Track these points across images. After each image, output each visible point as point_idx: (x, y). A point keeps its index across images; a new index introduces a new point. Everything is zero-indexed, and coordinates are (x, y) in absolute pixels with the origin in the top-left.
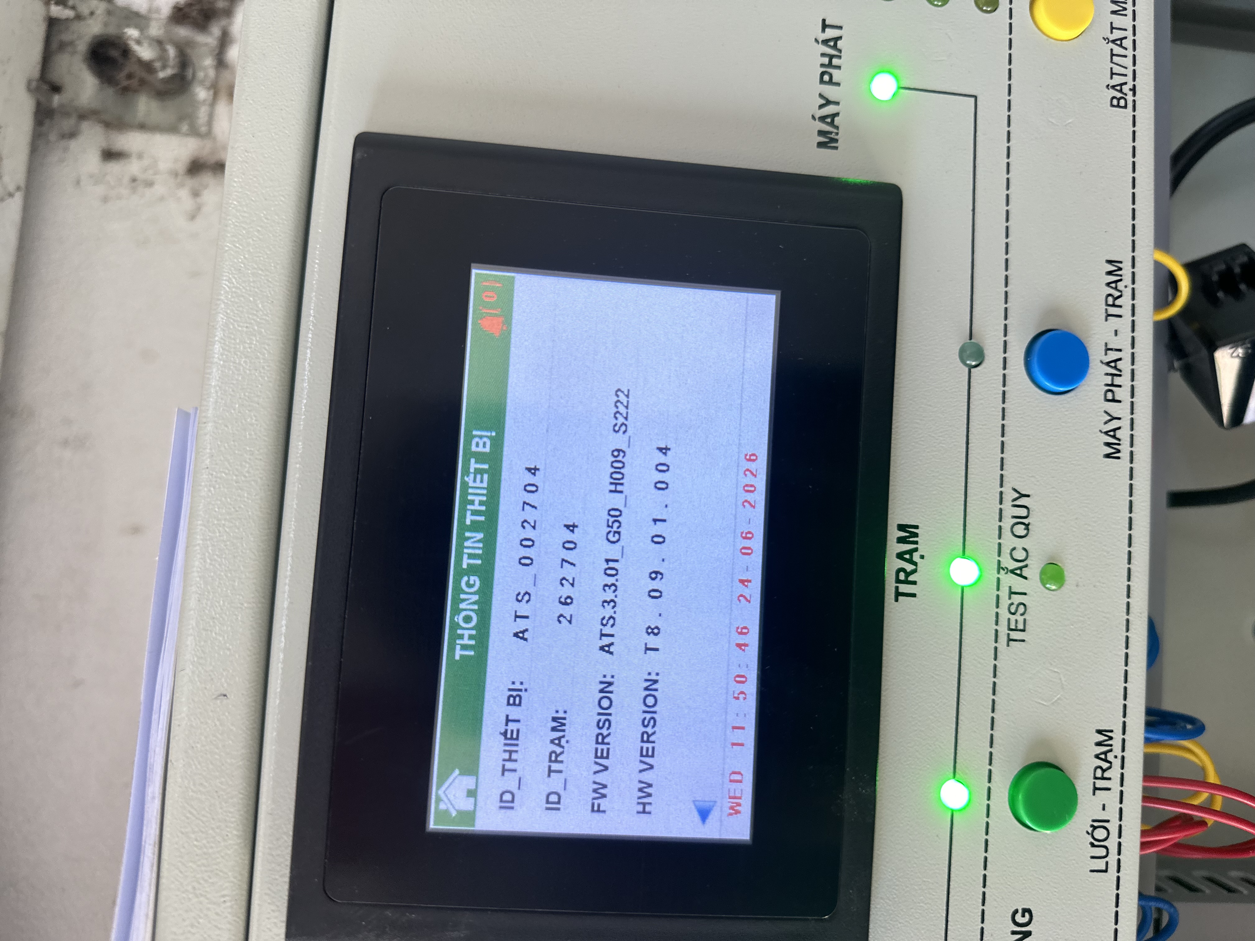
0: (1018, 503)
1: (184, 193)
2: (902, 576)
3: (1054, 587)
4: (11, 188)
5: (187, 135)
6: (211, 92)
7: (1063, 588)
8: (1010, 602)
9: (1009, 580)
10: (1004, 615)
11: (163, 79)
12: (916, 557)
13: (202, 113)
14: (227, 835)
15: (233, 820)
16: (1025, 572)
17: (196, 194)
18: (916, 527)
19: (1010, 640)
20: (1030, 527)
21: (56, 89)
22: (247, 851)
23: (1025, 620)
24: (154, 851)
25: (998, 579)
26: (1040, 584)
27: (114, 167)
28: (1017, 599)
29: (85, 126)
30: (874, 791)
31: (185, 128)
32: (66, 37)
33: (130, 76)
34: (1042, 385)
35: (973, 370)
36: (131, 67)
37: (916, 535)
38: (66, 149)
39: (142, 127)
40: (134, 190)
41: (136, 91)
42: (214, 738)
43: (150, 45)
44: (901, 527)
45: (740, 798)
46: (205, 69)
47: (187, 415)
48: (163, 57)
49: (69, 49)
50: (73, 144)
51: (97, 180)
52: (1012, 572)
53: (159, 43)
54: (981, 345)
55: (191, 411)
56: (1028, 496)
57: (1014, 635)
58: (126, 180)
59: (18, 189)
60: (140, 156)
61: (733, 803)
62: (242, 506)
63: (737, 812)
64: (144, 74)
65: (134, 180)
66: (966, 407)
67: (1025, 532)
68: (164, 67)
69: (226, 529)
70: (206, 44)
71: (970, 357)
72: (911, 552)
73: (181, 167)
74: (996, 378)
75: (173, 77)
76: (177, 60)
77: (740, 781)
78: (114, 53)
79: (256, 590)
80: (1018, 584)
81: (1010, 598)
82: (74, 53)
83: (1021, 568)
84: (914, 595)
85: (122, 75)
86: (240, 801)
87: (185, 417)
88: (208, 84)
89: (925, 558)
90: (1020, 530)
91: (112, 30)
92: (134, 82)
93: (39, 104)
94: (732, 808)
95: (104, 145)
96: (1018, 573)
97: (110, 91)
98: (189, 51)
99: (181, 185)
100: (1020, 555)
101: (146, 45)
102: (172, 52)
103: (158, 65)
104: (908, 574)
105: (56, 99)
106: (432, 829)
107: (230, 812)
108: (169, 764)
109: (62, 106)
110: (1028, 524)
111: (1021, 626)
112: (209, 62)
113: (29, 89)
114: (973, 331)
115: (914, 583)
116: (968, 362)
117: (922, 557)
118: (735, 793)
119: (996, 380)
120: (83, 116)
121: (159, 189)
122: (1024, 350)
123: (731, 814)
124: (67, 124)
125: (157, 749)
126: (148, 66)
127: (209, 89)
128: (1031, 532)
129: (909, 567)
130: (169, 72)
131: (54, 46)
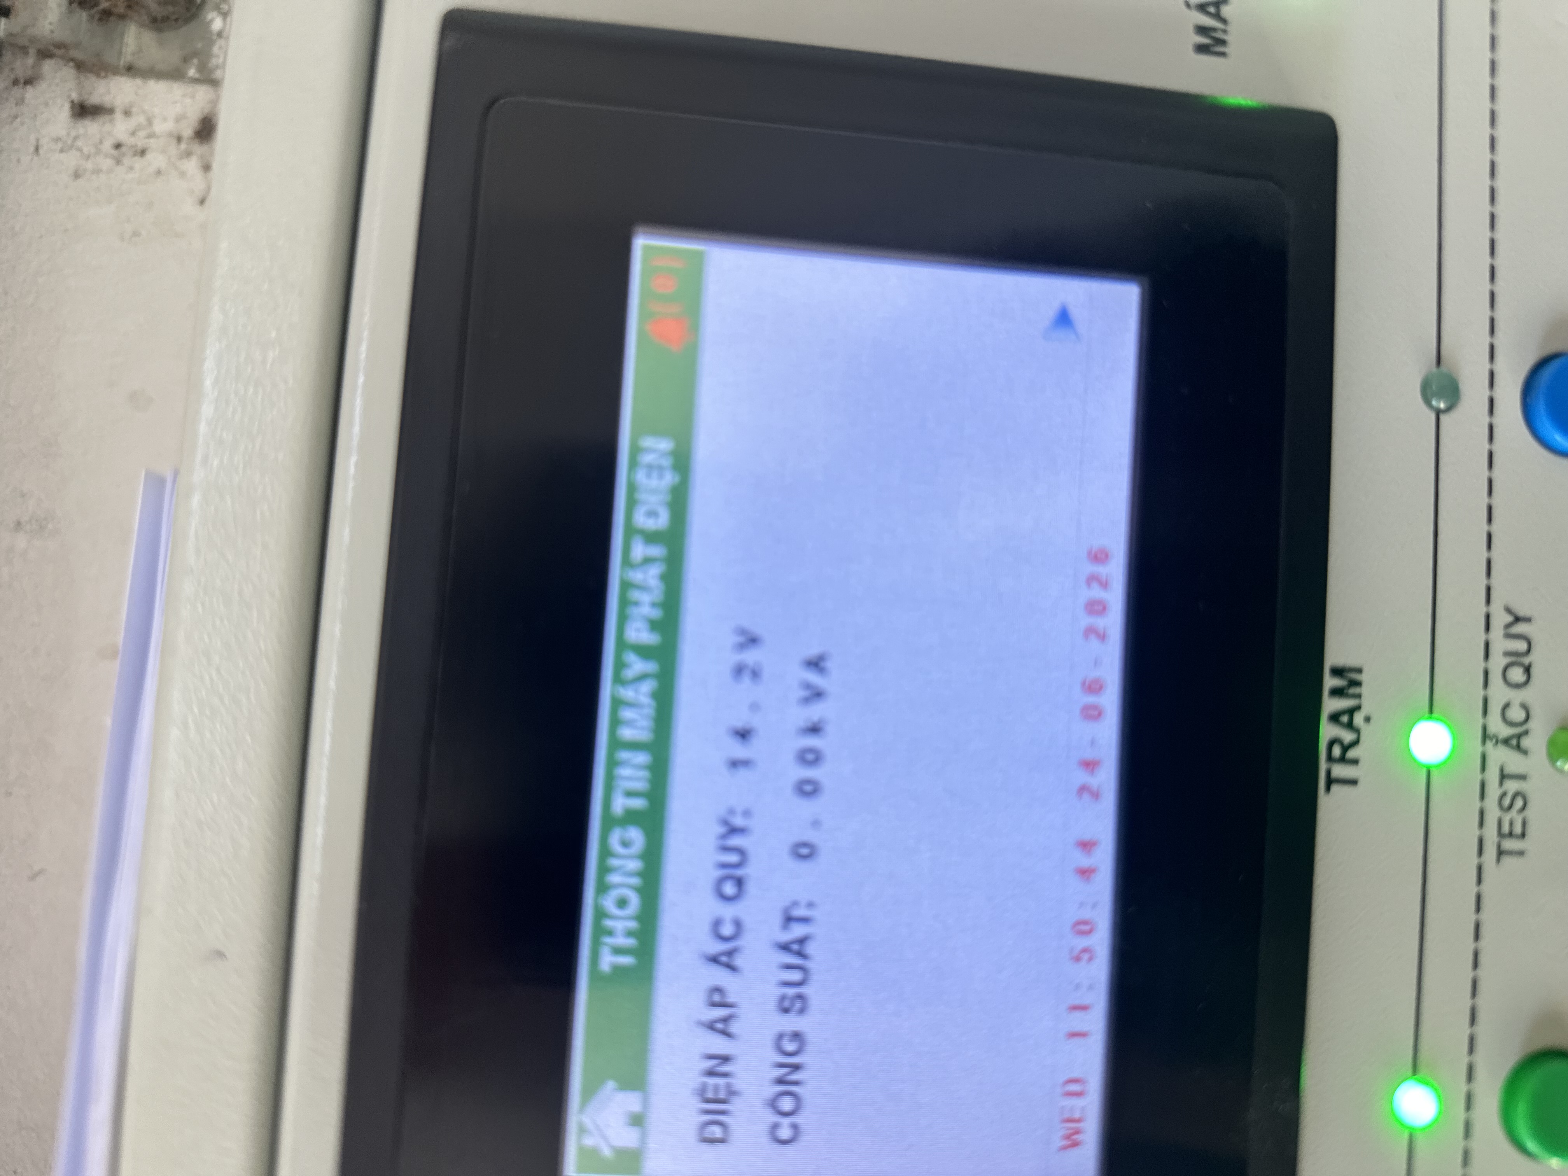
0: (1512, 631)
1: (192, 166)
2: (1337, 751)
3: (1566, 768)
5: (195, 82)
8: (1502, 791)
10: (1493, 813)
12: (1358, 719)
13: (217, 49)
16: (1525, 742)
17: (205, 167)
18: (1359, 671)
19: (1501, 853)
20: (1532, 670)
21: (4, 11)
23: (1525, 819)
25: (1484, 754)
26: (1546, 761)
27: (91, 127)
28: (1512, 786)
29: (48, 66)
30: (1298, 1105)
31: (192, 72)
34: (1548, 441)
37: (1358, 684)
38: (21, 101)
39: (130, 70)
40: (118, 160)
44: (1338, 672)
45: (1079, 1121)
47: (161, 482)
50: (31, 95)
51: (65, 145)
52: (1506, 742)
54: (1454, 375)
55: (169, 476)
56: (1528, 620)
57: (1508, 844)
58: (107, 146)
60: (127, 113)
61: (1069, 1129)
62: (250, 636)
63: (1075, 1144)
65: (118, 146)
66: (1433, 474)
67: (1523, 679)
71: (1440, 395)
72: (1351, 712)
73: (186, 128)
74: (1478, 428)
77: (1079, 1094)
79: (273, 778)
80: (1514, 762)
81: (1501, 784)
83: (1519, 736)
84: (1353, 782)
87: (157, 485)
88: (225, 6)
89: (1372, 721)
90: (1517, 675)
92: (118, 3)
94: (1067, 1137)
95: (75, 95)
96: (1515, 743)
97: (83, 16)
99: (188, 154)
100: (1516, 714)
104: (1346, 748)
109: (11, 36)
110: (1530, 665)
111: (1518, 829)
114: (1442, 352)
115: (1355, 762)
116: (1435, 403)
117: (1368, 719)
118: (1072, 1114)
119: (1478, 432)
120: (44, 54)
121: (156, 160)
122: (1520, 386)
123: (1064, 1148)
128: (1533, 678)
129: (1348, 737)
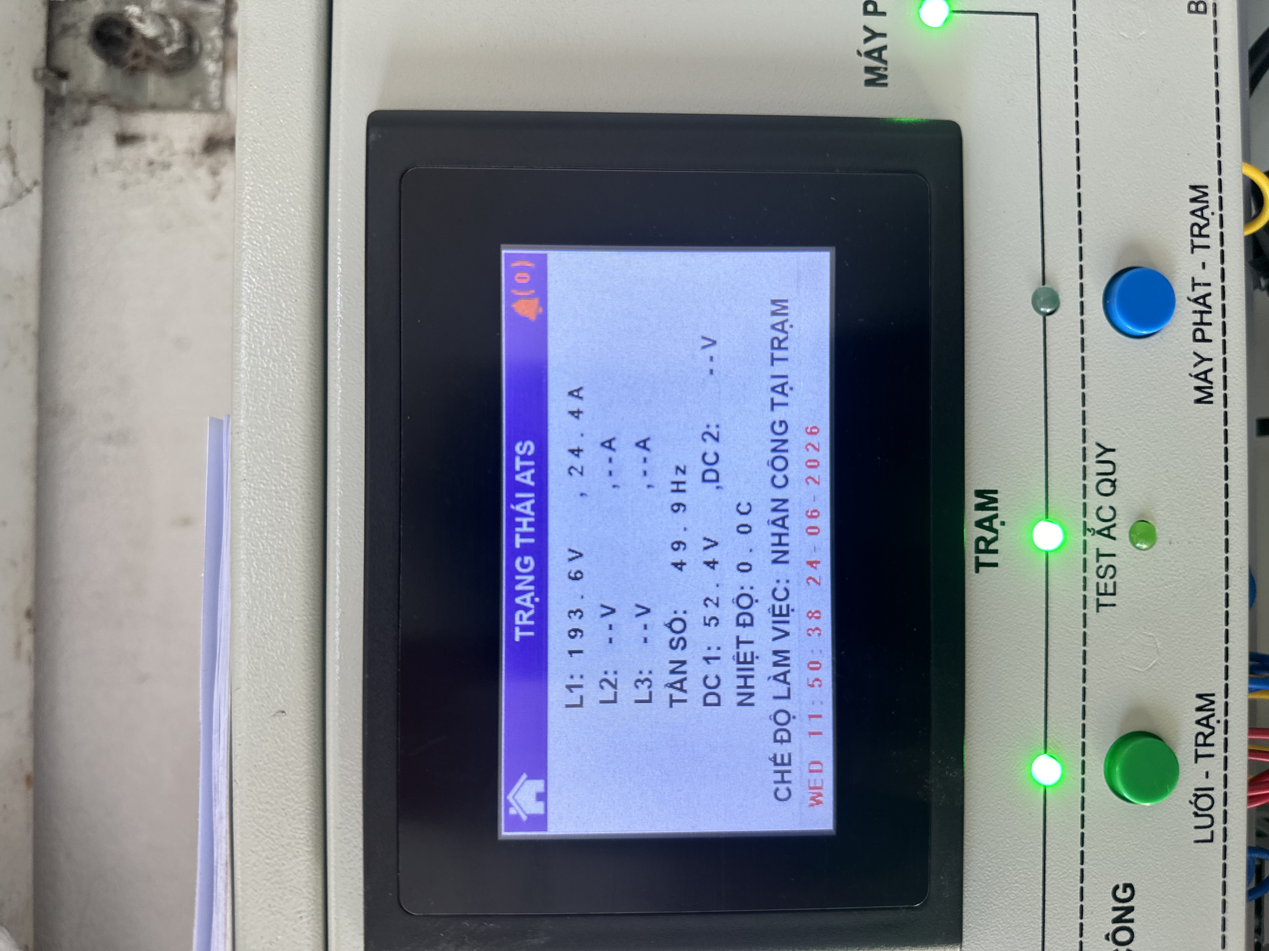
0: (1102, 458)
1: (202, 173)
2: (982, 545)
3: (1145, 546)
4: (28, 183)
5: (199, 111)
6: (221, 64)
7: (1155, 547)
8: (1098, 565)
9: (1096, 542)
10: (1093, 579)
11: (171, 55)
12: (996, 524)
13: (213, 87)
14: (298, 852)
15: (302, 836)
16: (1113, 532)
17: (214, 173)
18: (995, 492)
19: (1099, 605)
20: (1117, 483)
21: (63, 75)
22: (320, 866)
23: (1115, 583)
24: (227, 871)
25: (1085, 542)
26: (1129, 544)
27: (130, 152)
28: (1105, 561)
29: (97, 110)
30: (962, 774)
31: (197, 105)
32: (68, 20)
33: (136, 55)
34: (1125, 330)
35: (1048, 318)
36: (136, 46)
37: (995, 500)
38: (80, 137)
39: (154, 107)
40: (152, 174)
41: (144, 70)
42: (276, 756)
43: (153, 21)
44: (979, 493)
45: (821, 788)
46: (211, 40)
47: (220, 422)
48: (168, 33)
49: (72, 32)
50: (87, 131)
51: (114, 166)
52: (1100, 532)
53: (162, 17)
54: (1055, 290)
55: (224, 419)
56: (1113, 450)
57: (1104, 600)
58: (143, 163)
59: (36, 183)
60: (155, 138)
61: (813, 793)
62: (285, 517)
63: (819, 803)
64: (151, 52)
65: (151, 163)
66: (1042, 359)
67: (1110, 490)
68: (170, 43)
69: (269, 541)
70: (211, 14)
71: (1045, 304)
72: (990, 519)
73: (197, 146)
74: (1073, 324)
75: (180, 52)
76: (182, 34)
77: (820, 771)
78: (119, 32)
79: (306, 603)
80: (1106, 545)
81: (1098, 561)
82: (77, 37)
83: (1108, 528)
84: (995, 565)
85: (128, 54)
86: (309, 818)
87: (217, 425)
88: (216, 55)
89: (1006, 524)
90: (1106, 487)
91: (113, 8)
92: (141, 61)
93: (47, 93)
94: (813, 799)
95: (117, 129)
96: (1106, 533)
97: (118, 73)
98: (194, 23)
99: (199, 165)
100: (1106, 514)
101: (148, 21)
102: (176, 26)
103: (163, 41)
104: (988, 543)
105: (64, 87)
106: (504, 836)
107: (299, 829)
108: (234, 784)
109: (70, 93)
110: (1115, 480)
111: (1110, 590)
112: (215, 32)
113: (36, 78)
114: (1046, 275)
115: (995, 552)
116: (1042, 309)
117: (1003, 523)
118: (815, 783)
119: (1073, 327)
120: (93, 101)
121: (177, 170)
122: (1102, 292)
123: (812, 805)
124: (78, 111)
125: (221, 769)
126: (153, 43)
127: (217, 61)
128: (1117, 489)
129: (989, 535)
130: (175, 47)
131: (57, 29)
